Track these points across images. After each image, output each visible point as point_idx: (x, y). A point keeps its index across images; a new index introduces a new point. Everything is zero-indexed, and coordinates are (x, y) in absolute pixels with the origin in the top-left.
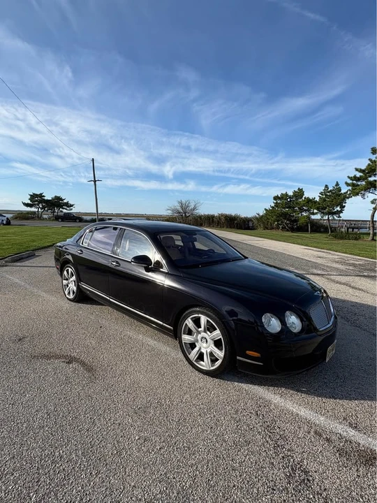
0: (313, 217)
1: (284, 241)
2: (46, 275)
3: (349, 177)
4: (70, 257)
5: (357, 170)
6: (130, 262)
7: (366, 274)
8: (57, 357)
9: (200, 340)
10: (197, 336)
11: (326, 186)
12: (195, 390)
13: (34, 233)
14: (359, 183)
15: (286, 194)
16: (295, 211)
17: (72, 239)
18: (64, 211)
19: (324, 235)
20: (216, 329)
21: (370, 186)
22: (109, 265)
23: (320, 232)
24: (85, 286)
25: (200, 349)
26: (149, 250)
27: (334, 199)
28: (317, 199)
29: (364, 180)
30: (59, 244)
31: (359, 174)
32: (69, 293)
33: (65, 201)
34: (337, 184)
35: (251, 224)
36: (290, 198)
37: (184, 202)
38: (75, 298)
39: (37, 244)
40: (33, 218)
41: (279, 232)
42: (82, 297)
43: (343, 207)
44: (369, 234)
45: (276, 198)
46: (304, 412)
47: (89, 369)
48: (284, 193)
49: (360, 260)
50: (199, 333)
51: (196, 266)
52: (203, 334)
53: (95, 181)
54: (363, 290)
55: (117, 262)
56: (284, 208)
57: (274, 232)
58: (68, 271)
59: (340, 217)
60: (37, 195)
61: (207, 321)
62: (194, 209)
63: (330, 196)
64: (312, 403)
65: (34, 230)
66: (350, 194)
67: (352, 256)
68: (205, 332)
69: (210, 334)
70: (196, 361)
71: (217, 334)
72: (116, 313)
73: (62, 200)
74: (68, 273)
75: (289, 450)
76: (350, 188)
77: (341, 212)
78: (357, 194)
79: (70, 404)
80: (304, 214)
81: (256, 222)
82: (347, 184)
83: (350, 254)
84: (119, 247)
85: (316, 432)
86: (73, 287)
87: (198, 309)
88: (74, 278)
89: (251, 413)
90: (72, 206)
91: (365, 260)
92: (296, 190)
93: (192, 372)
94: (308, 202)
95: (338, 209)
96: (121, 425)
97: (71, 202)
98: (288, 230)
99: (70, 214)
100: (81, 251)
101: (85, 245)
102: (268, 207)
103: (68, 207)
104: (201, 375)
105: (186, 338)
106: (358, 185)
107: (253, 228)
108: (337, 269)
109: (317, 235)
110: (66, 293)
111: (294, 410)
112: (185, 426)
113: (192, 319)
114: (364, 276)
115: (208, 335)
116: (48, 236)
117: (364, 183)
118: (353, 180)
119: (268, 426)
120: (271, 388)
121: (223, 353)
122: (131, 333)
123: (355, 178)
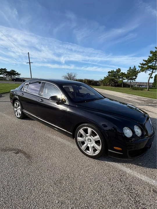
0: (124, 81)
1: (113, 91)
2: (7, 106)
3: (140, 64)
4: (17, 97)
5: (144, 60)
6: (49, 100)
7: (150, 105)
8: (11, 150)
9: (87, 140)
10: (85, 138)
11: (130, 67)
12: (86, 167)
13: (2, 86)
14: (144, 66)
15: (113, 71)
16: (117, 78)
17: (18, 88)
18: (16, 77)
19: (128, 88)
20: (97, 135)
21: (149, 68)
22: (38, 101)
23: (126, 87)
24: (25, 111)
25: (87, 144)
26: (59, 93)
27: (133, 73)
28: (126, 73)
29: (146, 65)
30: (12, 90)
31: (144, 62)
32: (18, 114)
33: (16, 72)
34: (135, 67)
35: (98, 84)
36: (115, 72)
37: (70, 73)
38: (21, 117)
39: (3, 91)
40: (2, 80)
41: (110, 87)
42: (24, 117)
43: (136, 77)
44: (147, 88)
45: (109, 72)
46: (144, 178)
47: (28, 157)
48: (112, 70)
49: (146, 99)
50: (87, 136)
51: (83, 101)
52: (89, 137)
53: (30, 63)
54: (151, 112)
55: (42, 100)
56: (112, 77)
57: (108, 87)
58: (16, 104)
59: (135, 81)
60: (3, 69)
61: (92, 130)
62: (74, 76)
63: (131, 72)
64: (146, 172)
65: (2, 85)
66: (140, 71)
67: (142, 97)
68: (90, 136)
69: (93, 137)
70: (85, 150)
71: (97, 137)
72: (41, 125)
73: (15, 72)
74: (17, 105)
75: (143, 204)
76: (141, 68)
77: (135, 78)
78: (143, 71)
79: (17, 180)
80: (120, 79)
81: (100, 83)
82: (139, 67)
83: (141, 96)
84: (42, 92)
85: (153, 190)
86: (19, 111)
87: (86, 124)
88: (20, 107)
89: (117, 180)
90: (20, 74)
91: (148, 99)
92: (118, 69)
93: (83, 156)
94: (122, 74)
95: (135, 77)
96: (47, 193)
97: (19, 73)
98: (113, 86)
99: (19, 78)
100: (23, 94)
101: (25, 91)
102: (106, 76)
103: (18, 75)
104: (88, 158)
105: (80, 139)
106: (144, 67)
107: (99, 85)
108: (138, 103)
109: (125, 88)
110: (16, 114)
111: (139, 177)
112: (83, 191)
113: (82, 129)
114: (149, 105)
115: (92, 138)
116: (8, 87)
117: (146, 66)
118: (142, 65)
119: (128, 188)
120: (124, 164)
121: (101, 148)
122: (49, 135)
123: (143, 64)
